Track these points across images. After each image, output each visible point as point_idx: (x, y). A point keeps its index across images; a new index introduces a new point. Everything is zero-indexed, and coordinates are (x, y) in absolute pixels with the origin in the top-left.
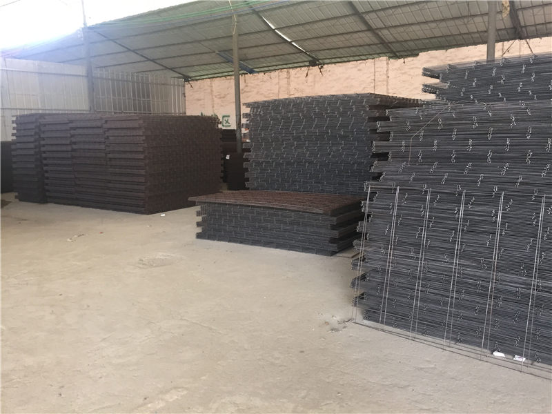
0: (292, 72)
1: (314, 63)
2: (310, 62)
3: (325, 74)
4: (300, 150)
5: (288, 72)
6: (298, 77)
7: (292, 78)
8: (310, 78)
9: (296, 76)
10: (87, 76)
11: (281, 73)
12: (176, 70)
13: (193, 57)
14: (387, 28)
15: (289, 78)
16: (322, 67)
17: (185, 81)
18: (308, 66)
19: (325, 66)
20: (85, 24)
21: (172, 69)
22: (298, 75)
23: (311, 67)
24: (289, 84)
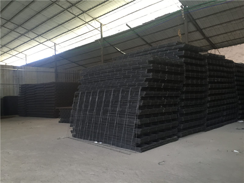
10: (55, 72)
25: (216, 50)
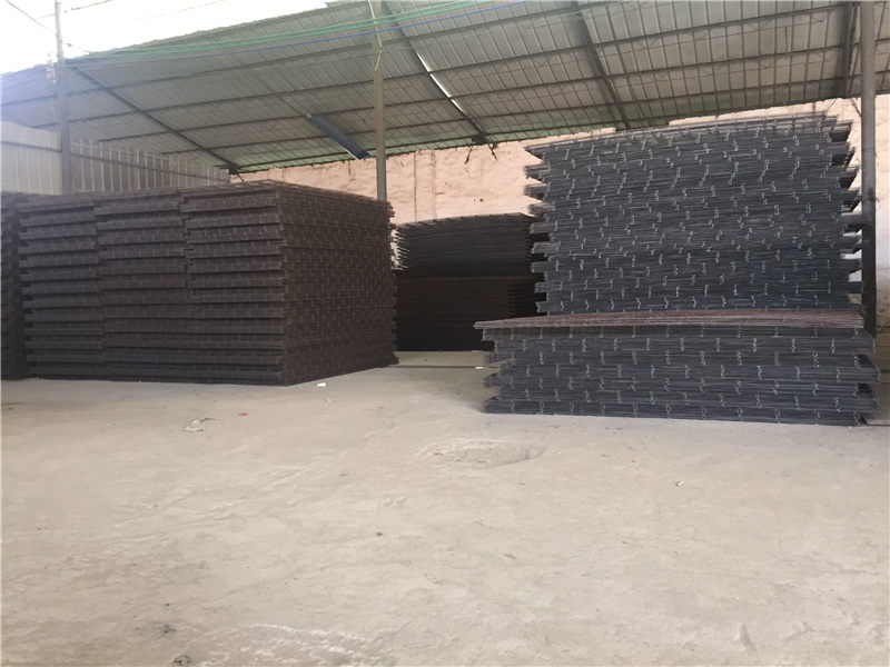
0: (440, 154)
1: (480, 140)
2: (473, 138)
3: (501, 158)
4: (671, 230)
5: (433, 155)
6: (451, 164)
7: (439, 165)
8: (473, 164)
9: (448, 162)
10: (60, 152)
11: (418, 157)
12: (217, 152)
13: (258, 126)
14: (626, 75)
15: (434, 165)
16: (495, 147)
17: (230, 174)
18: (468, 145)
19: (501, 145)
20: (59, 55)
21: (209, 151)
22: (451, 159)
23: (475, 147)
24: (434, 174)
25: (847, 101)
